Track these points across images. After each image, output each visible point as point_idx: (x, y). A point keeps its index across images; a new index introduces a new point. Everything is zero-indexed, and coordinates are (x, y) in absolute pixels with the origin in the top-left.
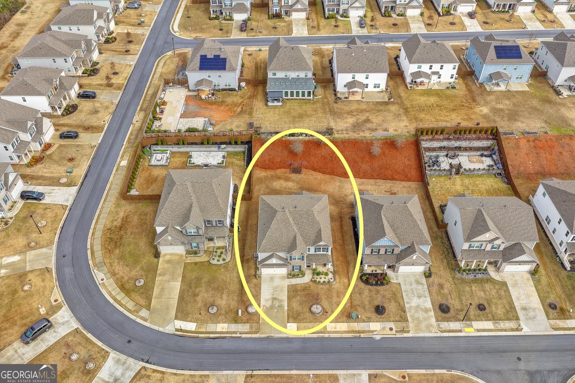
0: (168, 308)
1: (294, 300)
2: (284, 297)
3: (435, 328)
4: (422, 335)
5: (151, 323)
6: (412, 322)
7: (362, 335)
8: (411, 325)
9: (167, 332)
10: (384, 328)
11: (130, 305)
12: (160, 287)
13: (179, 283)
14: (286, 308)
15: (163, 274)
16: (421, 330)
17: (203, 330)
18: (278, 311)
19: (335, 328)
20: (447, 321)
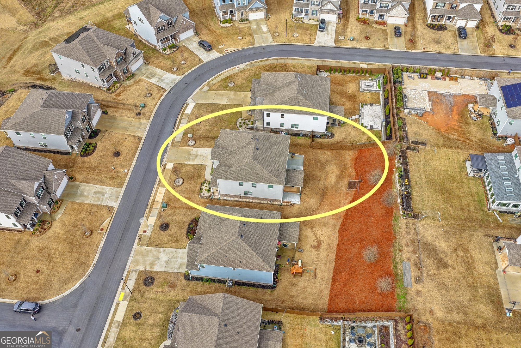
0: (206, 99)
1: (192, 168)
2: (197, 162)
3: (134, 267)
4: (132, 255)
5: (197, 92)
6: (145, 249)
7: (147, 210)
8: (143, 248)
9: (188, 100)
10: (147, 226)
11: (214, 81)
12: (224, 94)
13: (225, 103)
14: (186, 163)
15: (235, 95)
16: (137, 255)
17: (184, 117)
18: (185, 157)
19: (160, 193)
20: (136, 280)
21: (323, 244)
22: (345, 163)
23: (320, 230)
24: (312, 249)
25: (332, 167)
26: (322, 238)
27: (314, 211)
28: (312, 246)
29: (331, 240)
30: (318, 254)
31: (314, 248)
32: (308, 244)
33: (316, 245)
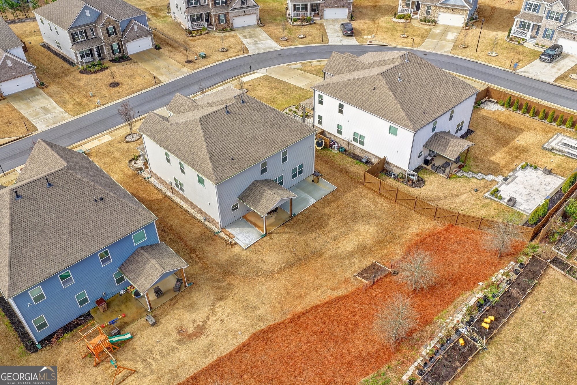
0: (283, 75)
5: (282, 66)
9: (261, 69)
11: (316, 64)
12: (311, 77)
13: (300, 85)
17: (234, 82)
19: (99, 140)
21: (203, 337)
22: (400, 233)
23: (228, 311)
24: (174, 334)
25: (367, 227)
26: (214, 326)
27: (257, 274)
28: (181, 327)
29: (224, 341)
30: (173, 349)
31: (180, 333)
32: (180, 319)
33: (191, 330)
